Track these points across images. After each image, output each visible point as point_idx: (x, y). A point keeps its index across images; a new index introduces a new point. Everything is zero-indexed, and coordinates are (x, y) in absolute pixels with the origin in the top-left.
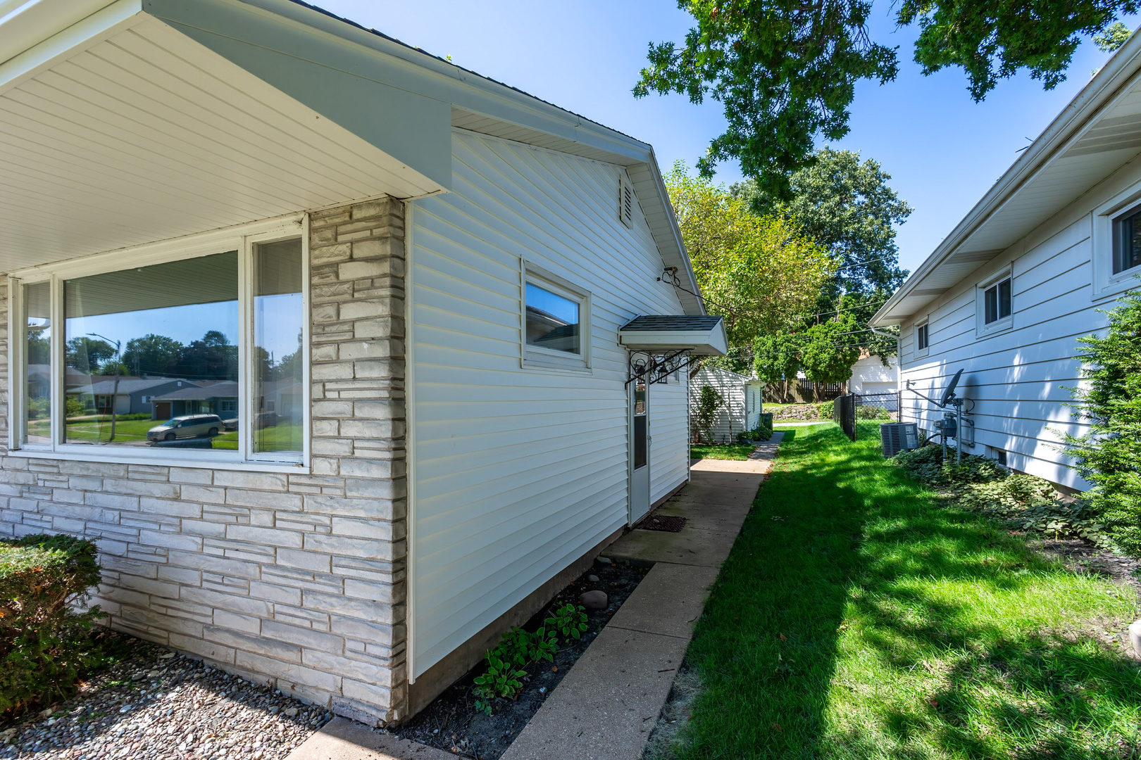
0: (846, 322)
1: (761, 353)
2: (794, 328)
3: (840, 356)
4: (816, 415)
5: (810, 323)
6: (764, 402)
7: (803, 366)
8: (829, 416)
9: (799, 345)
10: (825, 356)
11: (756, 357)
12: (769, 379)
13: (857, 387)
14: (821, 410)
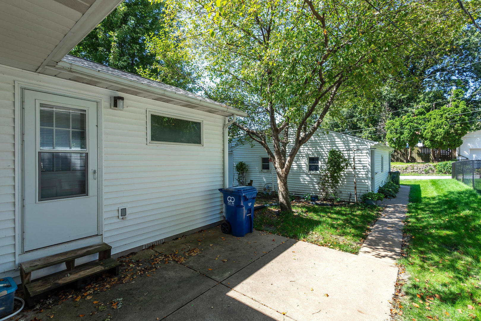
0: (457, 107)
1: (391, 131)
2: (416, 113)
3: (453, 131)
4: (433, 171)
5: (428, 110)
6: (392, 161)
7: (423, 138)
8: (444, 172)
9: (420, 124)
10: (441, 130)
11: (388, 133)
12: (397, 147)
13: (465, 152)
14: (437, 167)
